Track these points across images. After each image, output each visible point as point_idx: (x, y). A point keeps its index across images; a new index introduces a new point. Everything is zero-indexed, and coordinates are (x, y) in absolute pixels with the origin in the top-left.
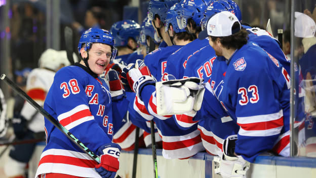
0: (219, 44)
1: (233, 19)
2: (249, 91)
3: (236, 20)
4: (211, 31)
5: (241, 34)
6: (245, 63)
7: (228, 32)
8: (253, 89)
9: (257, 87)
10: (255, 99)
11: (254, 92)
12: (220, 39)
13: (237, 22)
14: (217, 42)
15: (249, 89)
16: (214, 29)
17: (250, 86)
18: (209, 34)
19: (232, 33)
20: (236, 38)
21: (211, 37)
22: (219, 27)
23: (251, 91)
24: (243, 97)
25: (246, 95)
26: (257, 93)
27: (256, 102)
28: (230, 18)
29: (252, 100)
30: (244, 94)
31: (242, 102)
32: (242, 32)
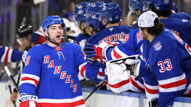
0: (146, 32)
1: (154, 16)
2: (165, 63)
3: (156, 16)
4: (140, 24)
5: (160, 26)
6: (161, 45)
7: (152, 24)
8: (167, 62)
9: (170, 60)
10: (169, 68)
11: (168, 63)
12: (146, 29)
13: (157, 18)
14: (145, 31)
15: (165, 62)
16: (142, 22)
17: (166, 60)
18: (139, 25)
19: (154, 25)
20: (157, 28)
21: (141, 27)
22: (146, 21)
23: (166, 63)
24: (162, 67)
25: (164, 66)
26: (170, 64)
27: (170, 69)
28: (153, 15)
29: (168, 68)
30: (162, 65)
31: (161, 70)
32: (160, 24)
